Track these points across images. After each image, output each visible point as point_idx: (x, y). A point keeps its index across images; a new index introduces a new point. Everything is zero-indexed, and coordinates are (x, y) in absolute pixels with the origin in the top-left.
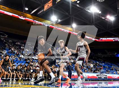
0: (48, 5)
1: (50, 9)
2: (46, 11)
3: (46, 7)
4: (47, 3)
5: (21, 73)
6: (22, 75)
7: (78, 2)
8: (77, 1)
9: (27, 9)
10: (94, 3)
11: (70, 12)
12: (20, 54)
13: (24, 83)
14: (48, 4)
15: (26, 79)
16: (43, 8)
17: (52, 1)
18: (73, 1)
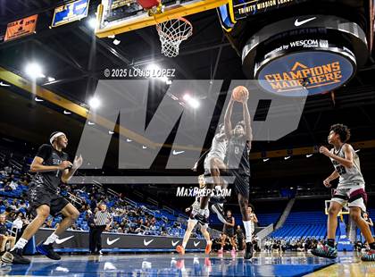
0: (21, 28)
2: (9, 42)
3: (12, 32)
4: (19, 21)
7: (116, 42)
8: (113, 40)
11: (88, 63)
14: (21, 23)
17: (34, 17)
18: (100, 36)
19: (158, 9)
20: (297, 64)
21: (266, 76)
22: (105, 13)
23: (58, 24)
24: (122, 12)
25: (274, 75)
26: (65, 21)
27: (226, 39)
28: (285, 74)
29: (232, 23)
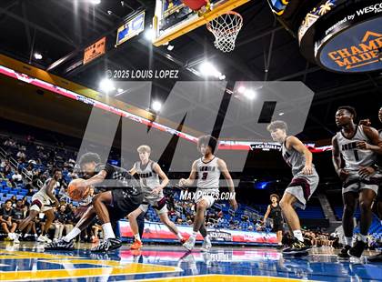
0: (94, 52)
1: (98, 61)
2: (87, 65)
3: (88, 56)
4: (92, 46)
5: (13, 221)
6: (15, 225)
7: (170, 48)
8: (167, 46)
9: (38, 56)
10: (209, 54)
12: (12, 169)
14: (94, 47)
15: (26, 235)
16: (81, 56)
17: (103, 40)
18: (157, 45)
19: (207, 8)
20: (368, 33)
21: (330, 54)
22: (159, 23)
23: (121, 41)
24: (173, 19)
25: (340, 52)
26: (126, 38)
27: (278, 23)
28: (353, 48)
29: (283, 5)
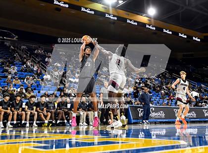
5: (47, 111)
6: (49, 114)
12: (43, 72)
13: (53, 131)
